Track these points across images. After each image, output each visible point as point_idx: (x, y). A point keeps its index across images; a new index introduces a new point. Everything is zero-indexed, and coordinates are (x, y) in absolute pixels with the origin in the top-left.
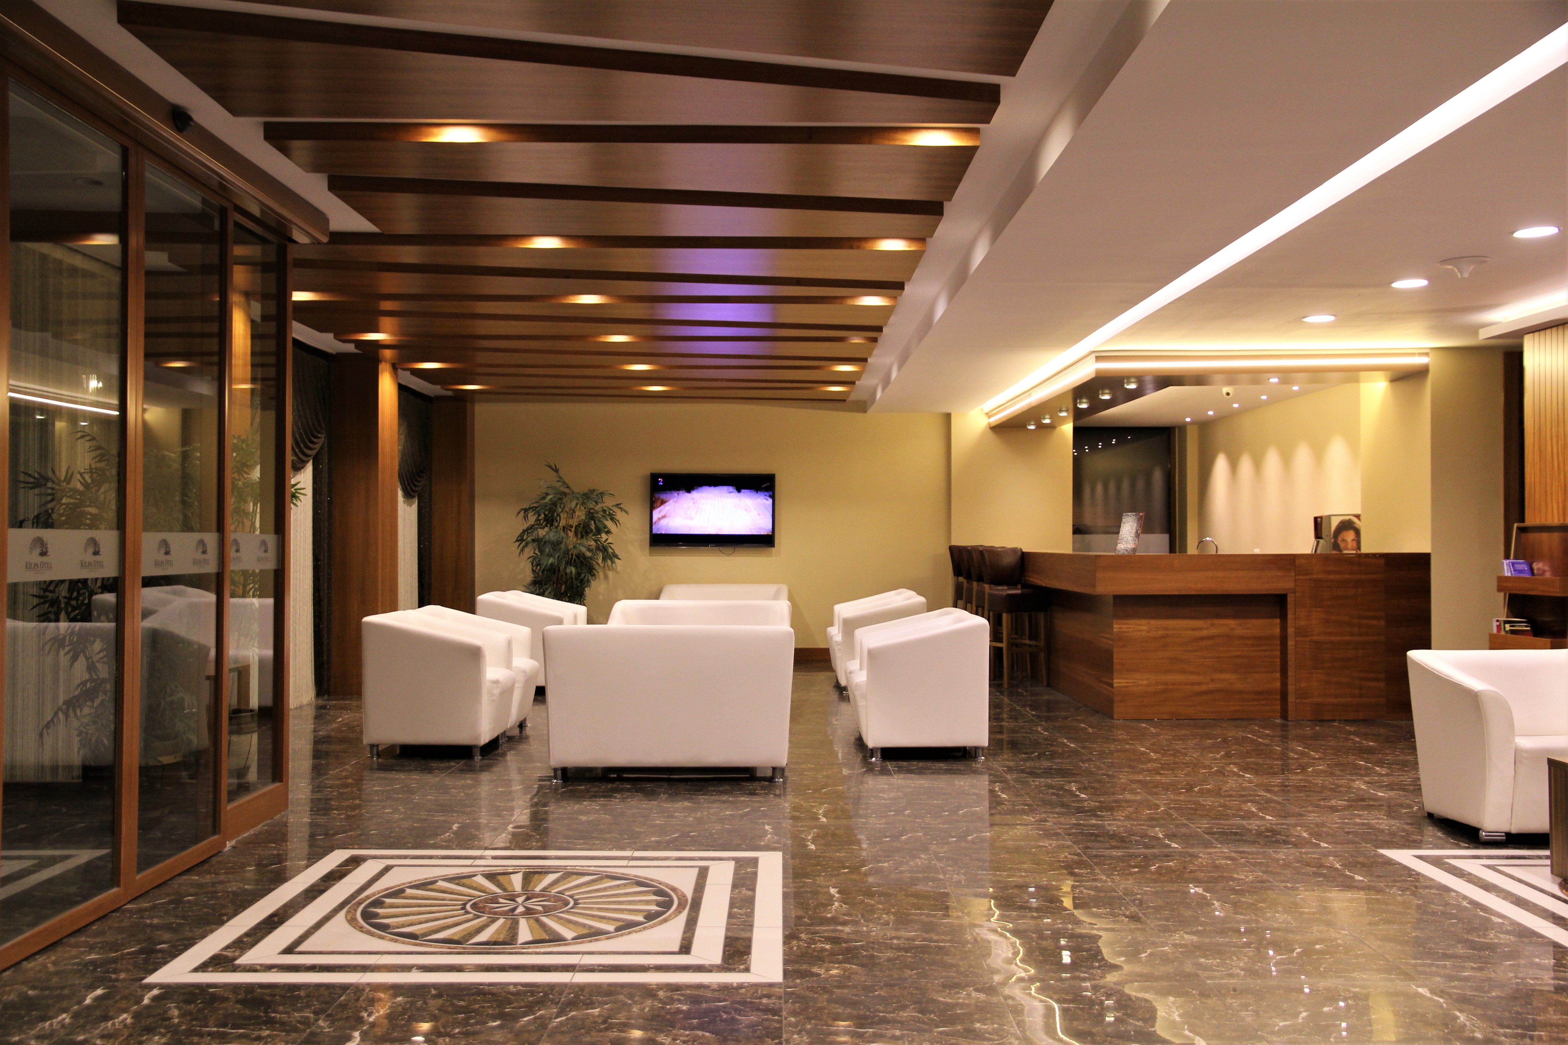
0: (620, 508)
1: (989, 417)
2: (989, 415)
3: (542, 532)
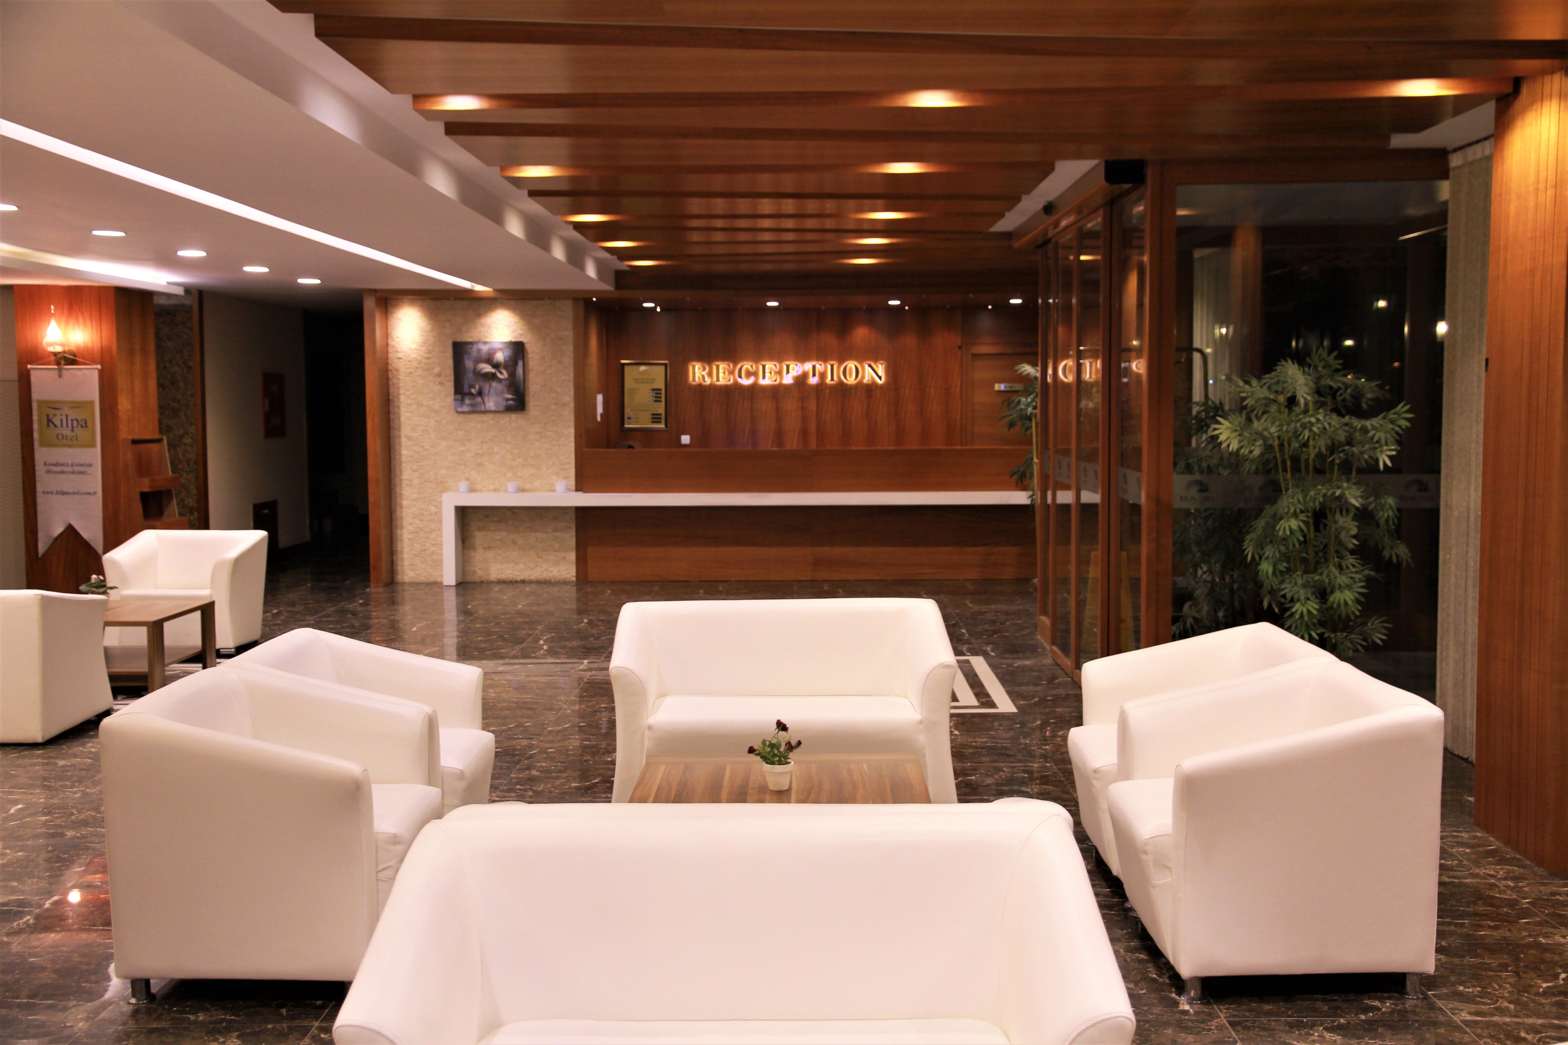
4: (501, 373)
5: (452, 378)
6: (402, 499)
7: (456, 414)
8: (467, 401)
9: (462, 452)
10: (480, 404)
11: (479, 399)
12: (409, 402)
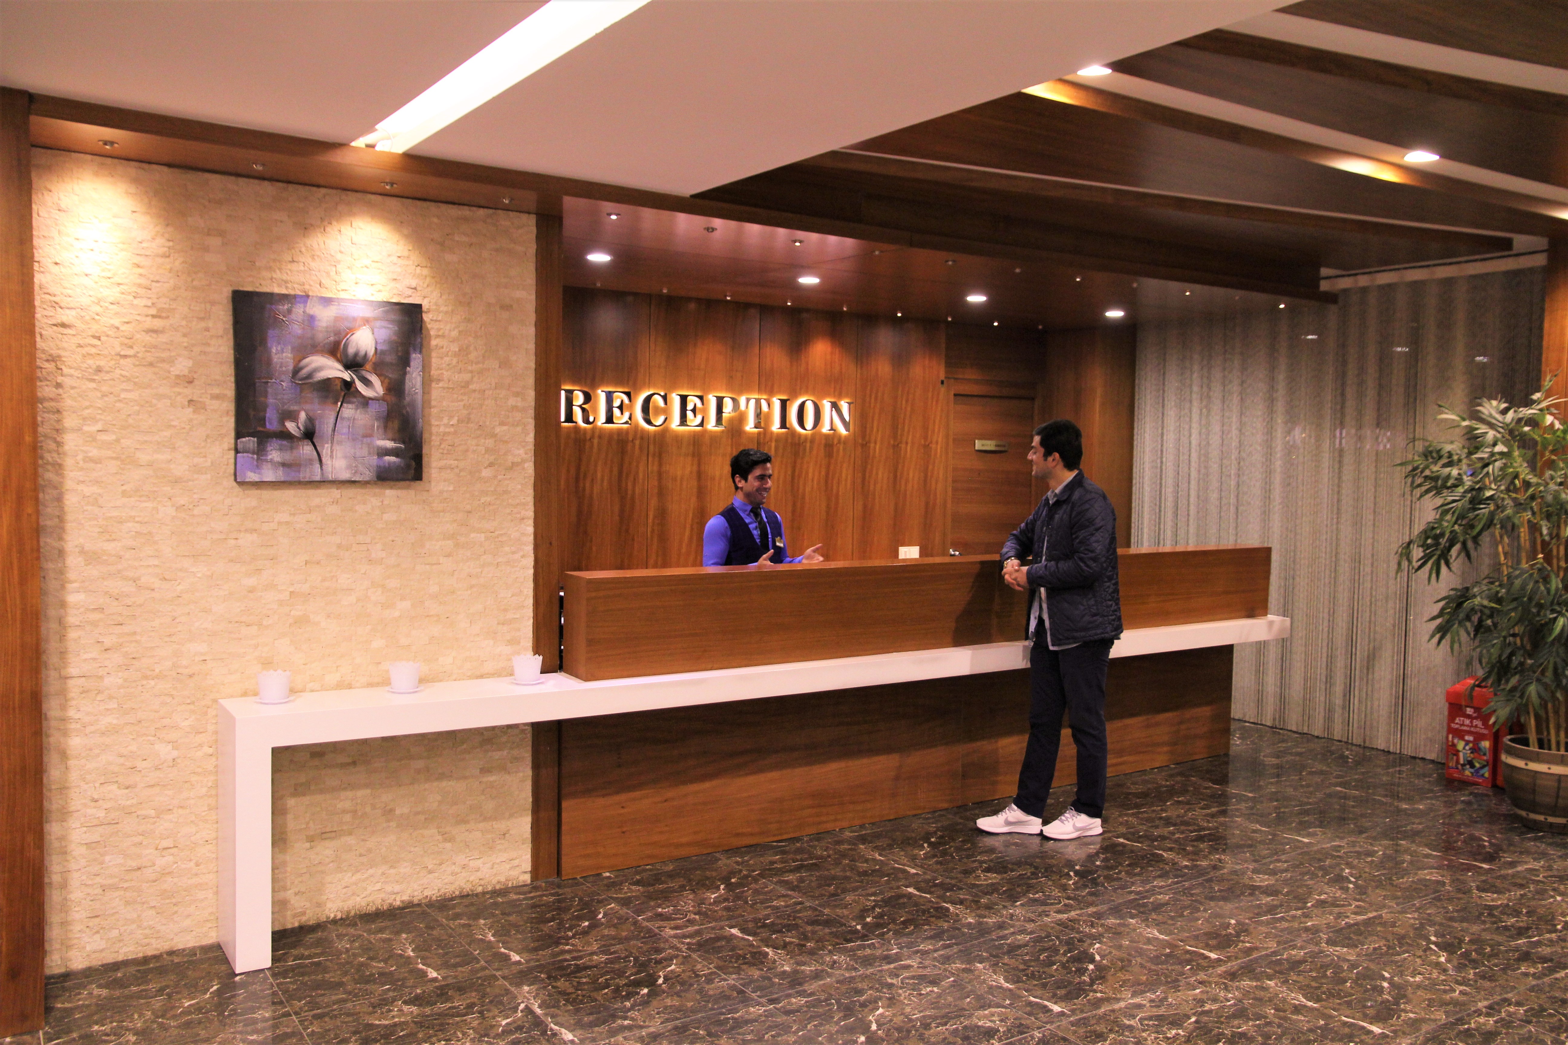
4: (367, 382)
5: (230, 391)
6: (65, 733)
7: (237, 489)
8: (275, 454)
9: (252, 590)
10: (311, 461)
11: (307, 449)
12: (94, 453)
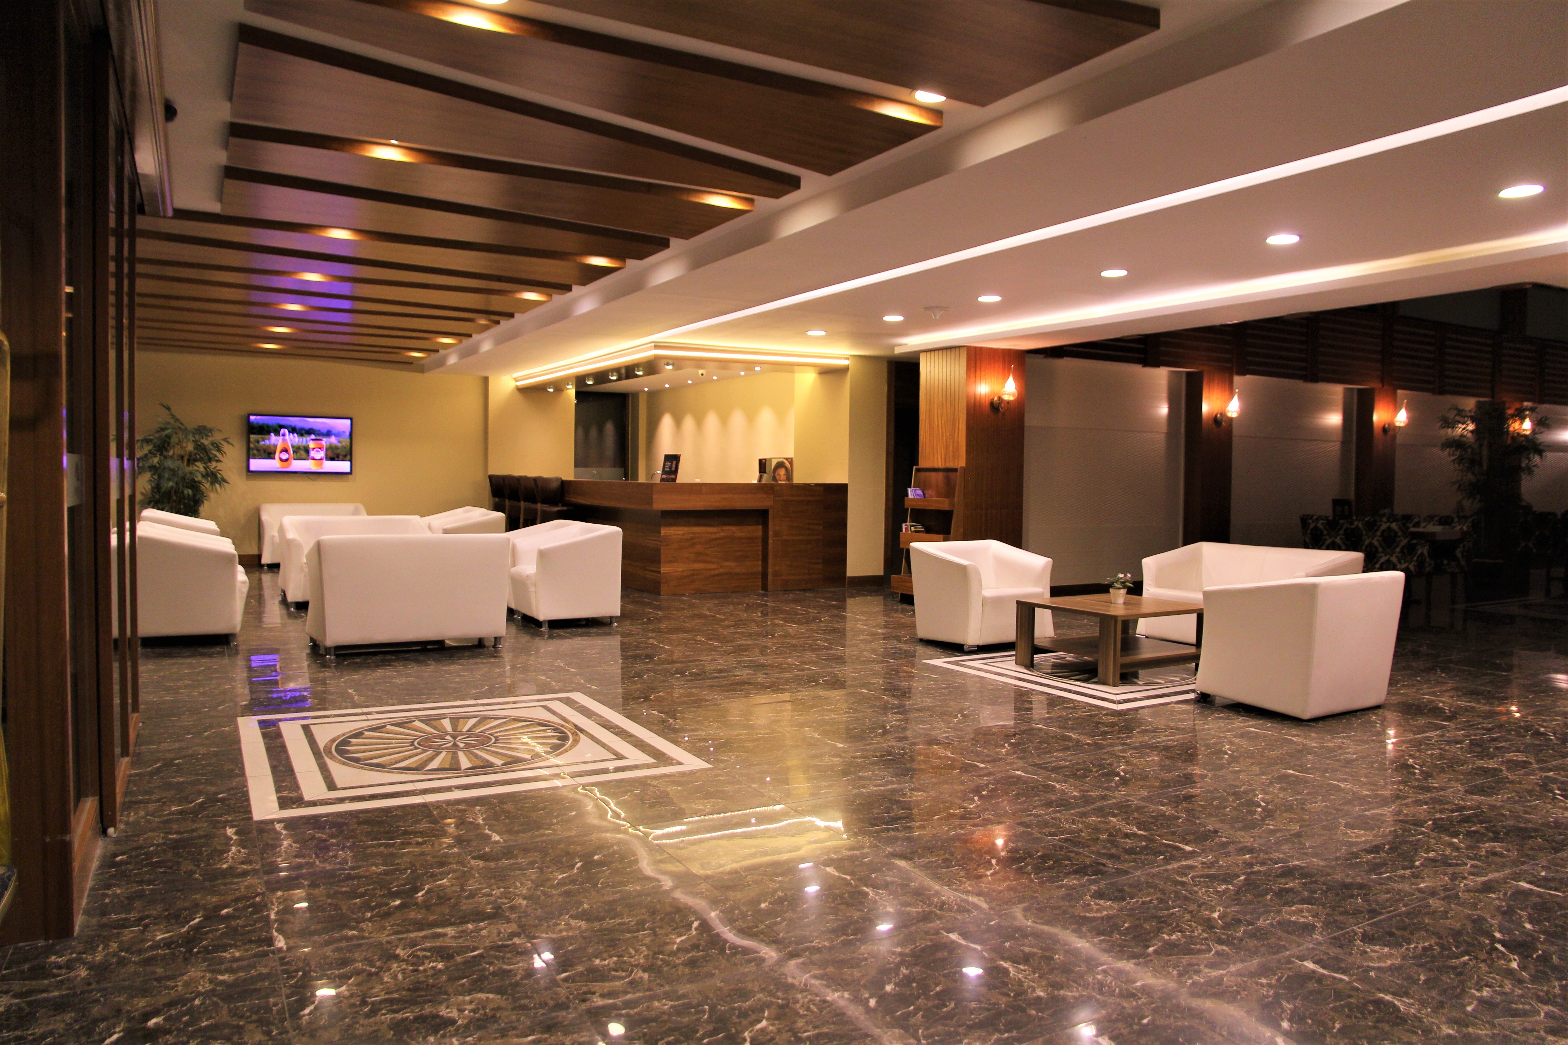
0: (228, 442)
1: (517, 381)
2: (516, 380)
3: (155, 460)
